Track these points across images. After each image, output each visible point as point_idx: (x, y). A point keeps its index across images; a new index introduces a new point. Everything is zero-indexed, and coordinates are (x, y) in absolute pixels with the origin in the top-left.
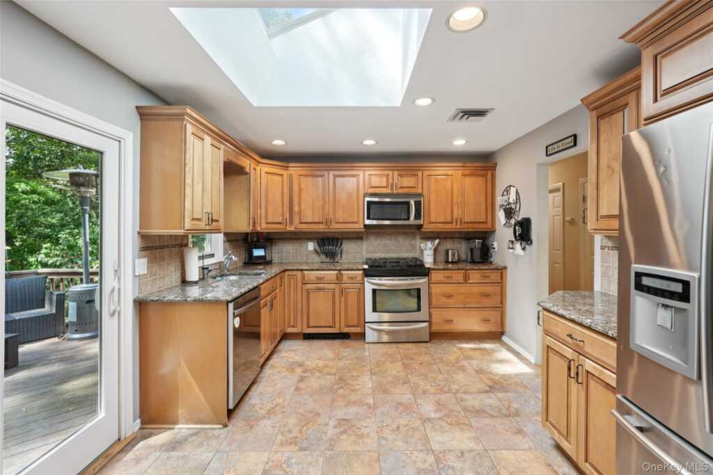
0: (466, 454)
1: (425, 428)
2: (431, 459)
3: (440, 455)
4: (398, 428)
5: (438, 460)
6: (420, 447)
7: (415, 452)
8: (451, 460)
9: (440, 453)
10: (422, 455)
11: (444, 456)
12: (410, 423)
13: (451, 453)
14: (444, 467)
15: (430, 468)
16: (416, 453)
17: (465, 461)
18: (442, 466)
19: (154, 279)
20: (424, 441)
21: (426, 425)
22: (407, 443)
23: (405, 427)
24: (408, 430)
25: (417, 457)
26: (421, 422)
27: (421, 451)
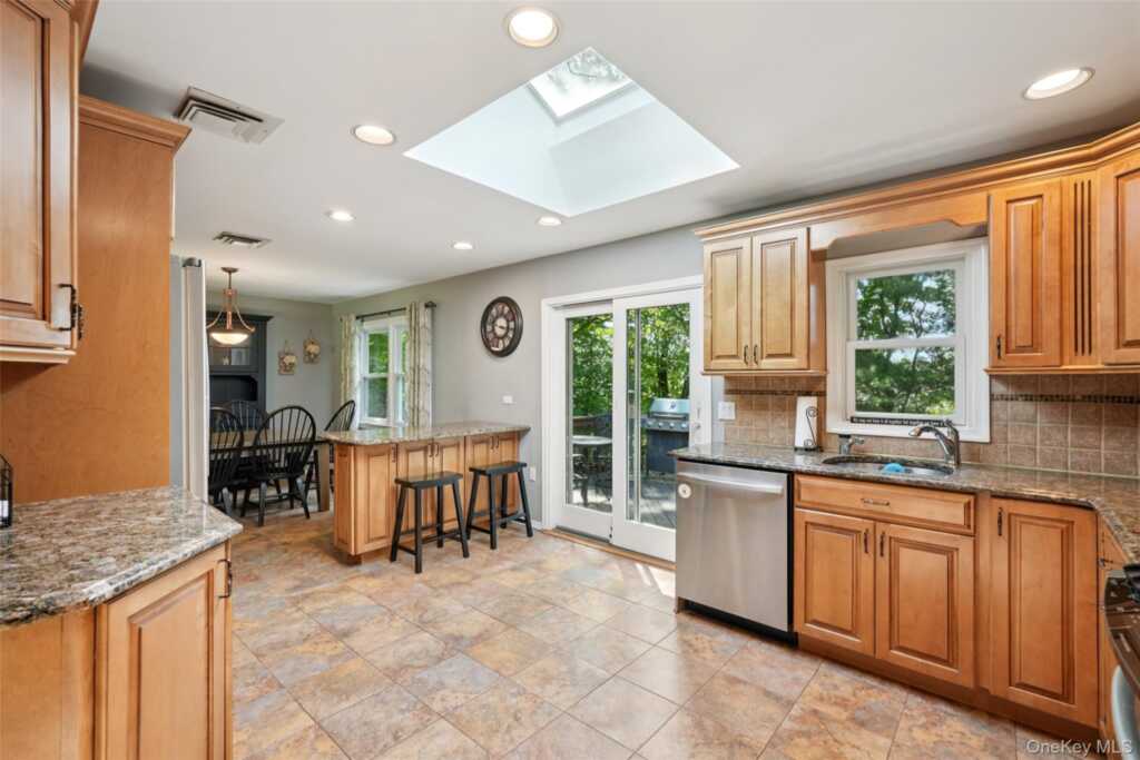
0: (389, 739)
1: (478, 744)
2: (437, 706)
3: (427, 717)
4: (517, 719)
5: (427, 709)
6: (463, 711)
7: (464, 701)
8: (409, 721)
9: (428, 720)
10: (452, 702)
11: (422, 718)
12: (507, 738)
13: (413, 729)
14: (415, 707)
15: (433, 696)
16: (461, 701)
17: (389, 728)
18: (419, 706)
19: (746, 430)
20: (463, 722)
21: (481, 750)
22: (484, 706)
23: (509, 727)
24: (499, 724)
25: (457, 697)
26: (493, 752)
27: (456, 708)
